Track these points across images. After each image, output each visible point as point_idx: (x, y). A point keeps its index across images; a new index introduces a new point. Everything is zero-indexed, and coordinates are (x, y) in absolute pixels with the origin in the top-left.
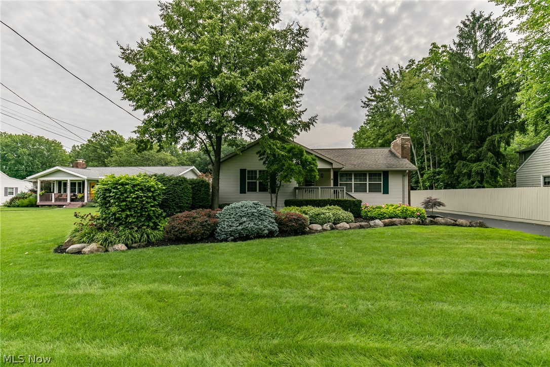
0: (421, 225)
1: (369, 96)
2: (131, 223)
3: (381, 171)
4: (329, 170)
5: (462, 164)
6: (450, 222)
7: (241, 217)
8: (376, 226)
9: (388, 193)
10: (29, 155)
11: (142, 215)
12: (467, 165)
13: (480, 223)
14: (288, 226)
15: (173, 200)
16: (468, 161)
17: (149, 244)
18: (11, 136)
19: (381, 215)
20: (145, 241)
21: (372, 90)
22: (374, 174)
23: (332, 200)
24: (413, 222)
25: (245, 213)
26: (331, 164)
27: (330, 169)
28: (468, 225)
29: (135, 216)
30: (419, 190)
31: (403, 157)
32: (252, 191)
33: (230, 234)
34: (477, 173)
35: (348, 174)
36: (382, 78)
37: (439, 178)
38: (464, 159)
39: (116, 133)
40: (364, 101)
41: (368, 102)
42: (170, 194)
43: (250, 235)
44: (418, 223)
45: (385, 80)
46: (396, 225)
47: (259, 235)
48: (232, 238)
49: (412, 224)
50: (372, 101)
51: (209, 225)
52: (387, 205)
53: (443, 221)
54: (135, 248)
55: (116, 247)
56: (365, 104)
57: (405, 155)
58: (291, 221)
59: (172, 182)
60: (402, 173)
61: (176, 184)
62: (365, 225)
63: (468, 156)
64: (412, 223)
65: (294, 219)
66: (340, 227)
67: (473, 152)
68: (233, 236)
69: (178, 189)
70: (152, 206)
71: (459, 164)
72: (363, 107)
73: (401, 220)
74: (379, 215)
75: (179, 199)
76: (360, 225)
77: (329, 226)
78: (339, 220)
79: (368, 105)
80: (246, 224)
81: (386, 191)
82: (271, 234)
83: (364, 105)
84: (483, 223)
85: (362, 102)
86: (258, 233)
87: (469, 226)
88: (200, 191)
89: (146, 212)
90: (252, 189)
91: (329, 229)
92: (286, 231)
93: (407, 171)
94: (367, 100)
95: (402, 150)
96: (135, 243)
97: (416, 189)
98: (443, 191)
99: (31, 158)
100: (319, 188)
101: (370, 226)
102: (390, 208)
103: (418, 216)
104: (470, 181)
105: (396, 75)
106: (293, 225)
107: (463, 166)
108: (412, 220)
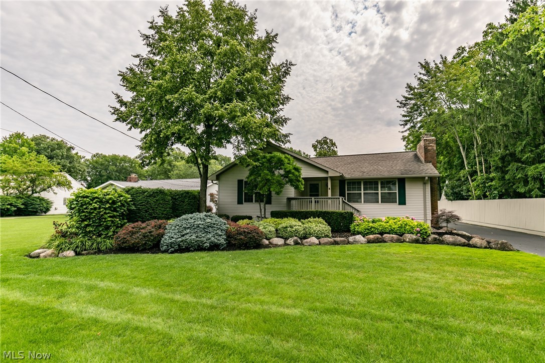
0: (420, 243)
1: (406, 95)
2: (90, 232)
3: (395, 178)
4: (326, 179)
5: (515, 167)
6: (460, 241)
7: (185, 228)
8: (355, 242)
9: (405, 204)
10: (117, 171)
11: (100, 225)
12: (522, 169)
13: (502, 243)
14: (236, 239)
15: (146, 211)
16: (523, 163)
17: (99, 251)
18: (105, 156)
19: (368, 229)
20: (95, 249)
21: (410, 87)
22: (387, 182)
23: (320, 212)
24: (409, 239)
25: (191, 225)
26: (327, 172)
27: (327, 177)
28: (483, 246)
29: (94, 226)
30: (471, 199)
31: (427, 161)
32: (249, 201)
33: (171, 245)
34: (535, 179)
35: (355, 183)
36: (420, 74)
37: (491, 185)
38: (519, 160)
39: (180, 150)
40: (400, 101)
41: (406, 101)
42: (143, 205)
43: (190, 247)
44: (416, 241)
45: (424, 75)
46: (385, 242)
47: (200, 248)
48: (172, 249)
49: (408, 242)
50: (410, 99)
51: (151, 236)
52: (388, 218)
53: (451, 240)
54: (83, 255)
55: (65, 253)
56: (401, 103)
57: (429, 159)
58: (241, 234)
59: (146, 194)
60: (420, 180)
61: (150, 196)
62: (341, 241)
63: (524, 156)
64: (407, 240)
65: (244, 232)
66: (307, 242)
67: (530, 152)
68: (173, 247)
69: (152, 200)
70: (110, 217)
71: (513, 166)
72: (400, 107)
73: (392, 237)
74: (365, 229)
75: (153, 210)
76: (335, 241)
77: (293, 240)
78: (310, 234)
79: (405, 105)
80: (187, 237)
81: (403, 202)
82: (214, 247)
83: (400, 105)
84: (506, 243)
85: (398, 101)
86: (199, 246)
87: (486, 248)
88: (184, 202)
89: (104, 222)
90: (249, 200)
91: (292, 243)
92: (235, 245)
93: (427, 178)
94: (404, 99)
95: (425, 154)
96: (85, 250)
97: (467, 199)
98: (497, 201)
99: (118, 174)
100: (313, 199)
101: (349, 243)
102: (391, 221)
103: (418, 232)
104: (527, 188)
105: (437, 67)
106: (241, 239)
107: (517, 170)
108: (408, 237)
